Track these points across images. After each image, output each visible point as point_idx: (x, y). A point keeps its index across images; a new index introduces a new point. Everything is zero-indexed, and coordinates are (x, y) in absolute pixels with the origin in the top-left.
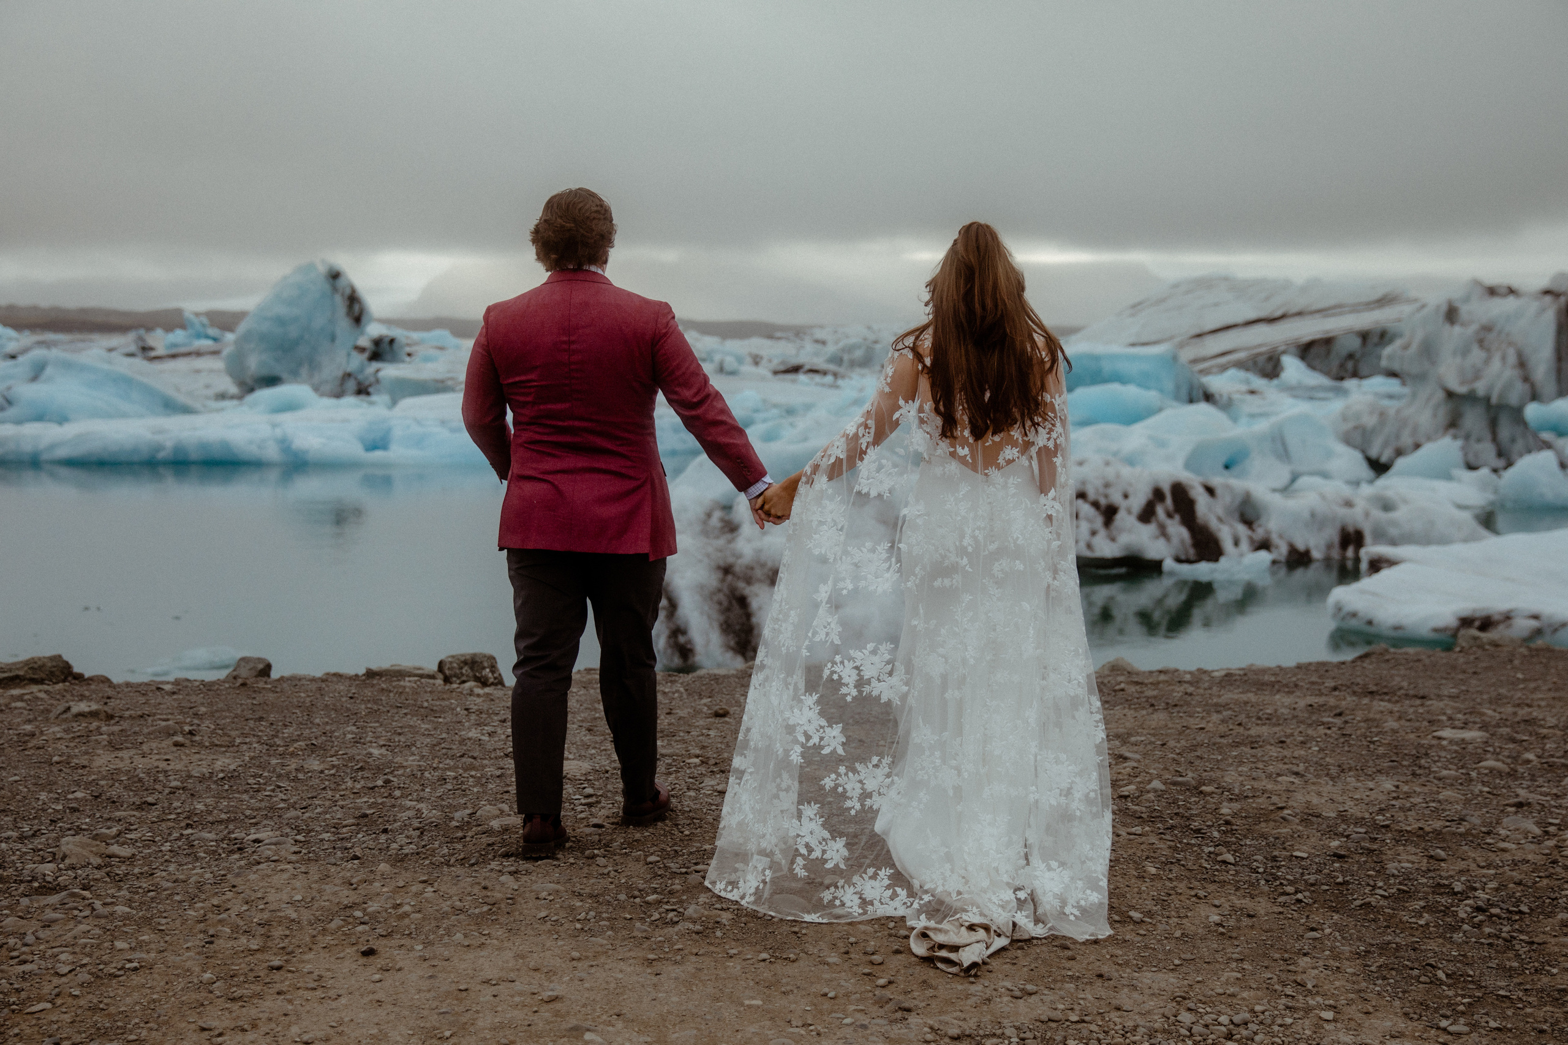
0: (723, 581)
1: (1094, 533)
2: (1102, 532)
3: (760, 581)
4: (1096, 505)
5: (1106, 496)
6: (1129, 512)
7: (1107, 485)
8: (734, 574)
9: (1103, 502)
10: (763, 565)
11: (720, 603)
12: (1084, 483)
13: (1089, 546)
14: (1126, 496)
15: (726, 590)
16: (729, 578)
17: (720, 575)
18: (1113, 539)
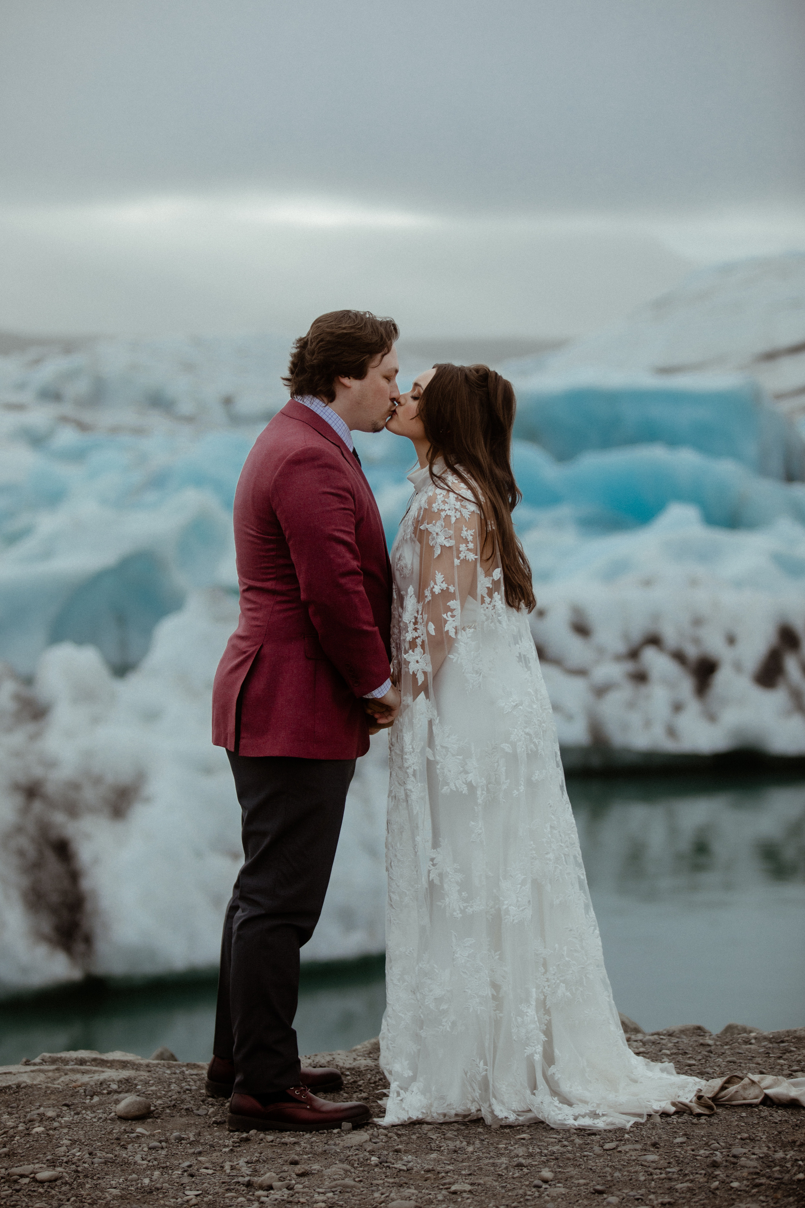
0: (25, 811)
1: (678, 708)
2: (693, 707)
3: (92, 810)
4: (679, 657)
5: (697, 641)
6: (738, 667)
7: (698, 622)
8: (44, 798)
9: (692, 652)
10: (97, 780)
11: (21, 853)
12: (656, 617)
13: (672, 732)
14: (731, 640)
15: (31, 829)
16: (37, 806)
17: (18, 800)
18: (712, 717)
